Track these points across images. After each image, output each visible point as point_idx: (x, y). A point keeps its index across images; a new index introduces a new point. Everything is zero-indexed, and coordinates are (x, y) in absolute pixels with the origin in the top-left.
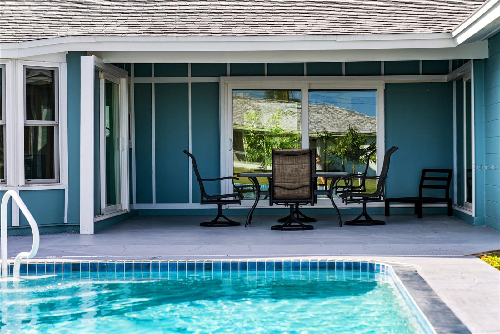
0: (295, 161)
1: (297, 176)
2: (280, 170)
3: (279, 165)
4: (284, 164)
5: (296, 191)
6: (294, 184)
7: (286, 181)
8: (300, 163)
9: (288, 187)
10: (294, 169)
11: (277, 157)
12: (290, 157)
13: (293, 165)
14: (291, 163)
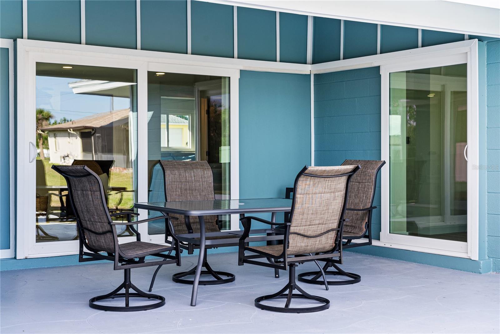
0: (326, 188)
1: (325, 213)
2: (304, 203)
3: (303, 194)
4: (311, 192)
5: (318, 239)
6: (318, 227)
7: (308, 223)
8: (333, 190)
9: (309, 233)
10: (323, 200)
11: (303, 181)
12: (322, 179)
13: (323, 195)
14: (321, 190)
